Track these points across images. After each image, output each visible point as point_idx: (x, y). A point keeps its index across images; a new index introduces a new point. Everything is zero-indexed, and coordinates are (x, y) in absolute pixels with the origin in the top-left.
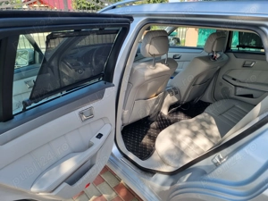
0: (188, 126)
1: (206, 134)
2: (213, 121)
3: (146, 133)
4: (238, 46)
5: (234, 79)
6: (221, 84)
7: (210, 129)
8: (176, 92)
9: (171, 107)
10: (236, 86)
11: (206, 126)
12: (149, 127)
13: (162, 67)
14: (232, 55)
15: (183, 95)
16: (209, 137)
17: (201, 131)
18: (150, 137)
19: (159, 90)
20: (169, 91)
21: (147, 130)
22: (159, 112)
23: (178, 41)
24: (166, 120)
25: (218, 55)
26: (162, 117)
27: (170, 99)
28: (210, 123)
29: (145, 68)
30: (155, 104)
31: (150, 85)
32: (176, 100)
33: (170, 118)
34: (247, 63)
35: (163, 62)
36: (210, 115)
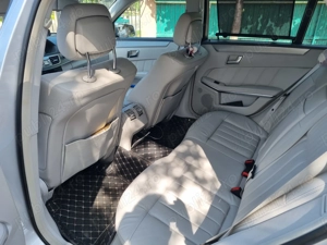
0: (167, 170)
1: (196, 178)
2: (202, 153)
3: (100, 184)
4: (217, 35)
5: (216, 82)
6: (200, 90)
7: (199, 167)
8: (139, 112)
9: (135, 137)
10: (220, 92)
11: (193, 163)
12: (103, 174)
13: (108, 77)
14: (210, 47)
15: (150, 114)
16: (201, 182)
17: (188, 175)
18: (107, 191)
19: (111, 115)
20: (129, 113)
21: (102, 179)
22: (117, 147)
23: (131, 30)
24: (129, 160)
25: (195, 49)
26: (122, 155)
27: (131, 125)
28: (197, 157)
29: (73, 83)
30: (108, 139)
31: (90, 113)
32: (141, 125)
33: (135, 155)
34: (231, 58)
35: (109, 66)
36: (196, 142)
